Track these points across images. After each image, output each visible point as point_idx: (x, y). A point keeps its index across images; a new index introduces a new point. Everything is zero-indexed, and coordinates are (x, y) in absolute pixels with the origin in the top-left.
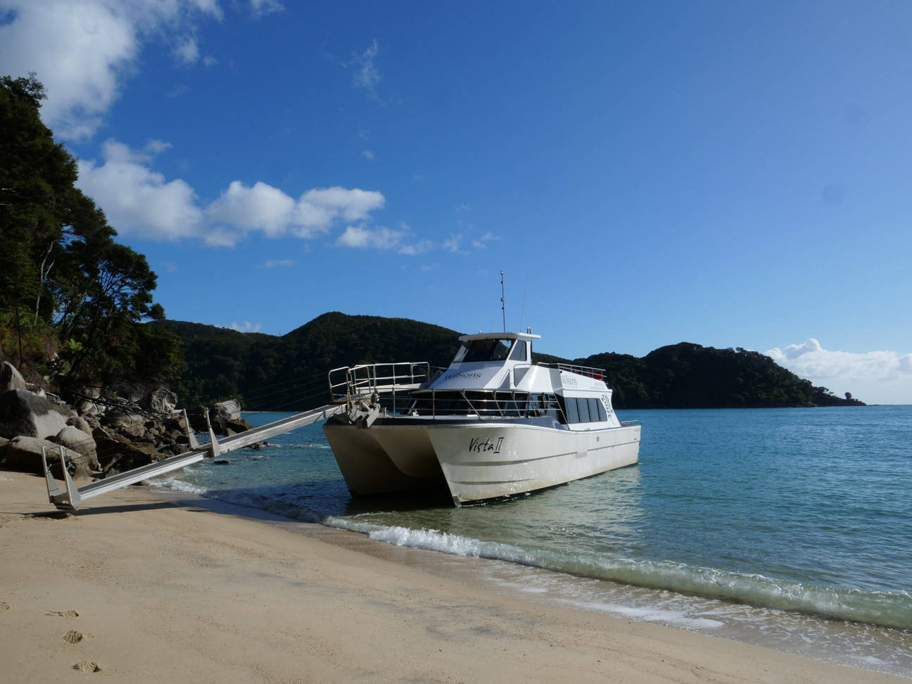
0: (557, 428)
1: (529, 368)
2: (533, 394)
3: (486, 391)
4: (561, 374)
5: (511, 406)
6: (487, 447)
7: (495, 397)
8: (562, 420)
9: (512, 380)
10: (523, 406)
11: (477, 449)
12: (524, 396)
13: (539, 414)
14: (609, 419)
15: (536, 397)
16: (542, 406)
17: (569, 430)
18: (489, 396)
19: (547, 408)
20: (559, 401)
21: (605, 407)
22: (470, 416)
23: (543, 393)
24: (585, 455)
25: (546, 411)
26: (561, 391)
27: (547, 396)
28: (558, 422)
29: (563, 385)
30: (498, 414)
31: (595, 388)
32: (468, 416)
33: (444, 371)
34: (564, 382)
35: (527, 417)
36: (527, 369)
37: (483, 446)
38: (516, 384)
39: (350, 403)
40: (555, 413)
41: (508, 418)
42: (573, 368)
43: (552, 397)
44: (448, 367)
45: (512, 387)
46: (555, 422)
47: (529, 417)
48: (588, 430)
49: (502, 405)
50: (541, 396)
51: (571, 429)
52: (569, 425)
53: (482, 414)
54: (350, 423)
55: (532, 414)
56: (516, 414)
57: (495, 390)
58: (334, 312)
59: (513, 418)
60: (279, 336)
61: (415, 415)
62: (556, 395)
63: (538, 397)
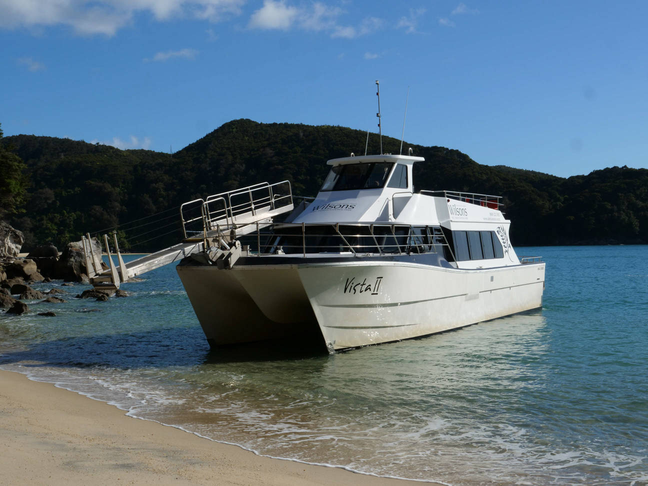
0: (443, 266)
1: (411, 197)
2: (415, 227)
3: (360, 225)
4: (449, 203)
5: (390, 241)
6: (364, 287)
7: (372, 231)
8: (450, 257)
9: (391, 212)
10: (403, 241)
11: (352, 290)
12: (405, 229)
13: (422, 251)
14: (506, 255)
15: (419, 231)
16: (426, 241)
17: (457, 268)
18: (364, 230)
19: (431, 243)
20: (446, 235)
21: (501, 241)
22: (343, 254)
23: (427, 226)
24: (475, 297)
25: (430, 247)
26: (449, 222)
27: (432, 229)
28: (444, 259)
29: (451, 216)
30: (375, 251)
31: (489, 219)
32: (341, 253)
33: (311, 201)
34: (452, 213)
35: (408, 253)
36: (409, 198)
37: (360, 286)
38: (395, 216)
39: (208, 241)
40: (441, 250)
41: (387, 255)
42: (463, 195)
43: (438, 230)
44: (315, 197)
45: (392, 220)
46: (441, 259)
47: (411, 254)
48: (480, 269)
49: (380, 241)
50: (425, 230)
51: (459, 267)
52: (457, 262)
53: (357, 250)
54: (211, 263)
55: (414, 250)
56: (395, 251)
57: (372, 224)
58: (242, 120)
59: (393, 255)
60: (169, 153)
61: (281, 254)
62: (443, 228)
63: (422, 230)
